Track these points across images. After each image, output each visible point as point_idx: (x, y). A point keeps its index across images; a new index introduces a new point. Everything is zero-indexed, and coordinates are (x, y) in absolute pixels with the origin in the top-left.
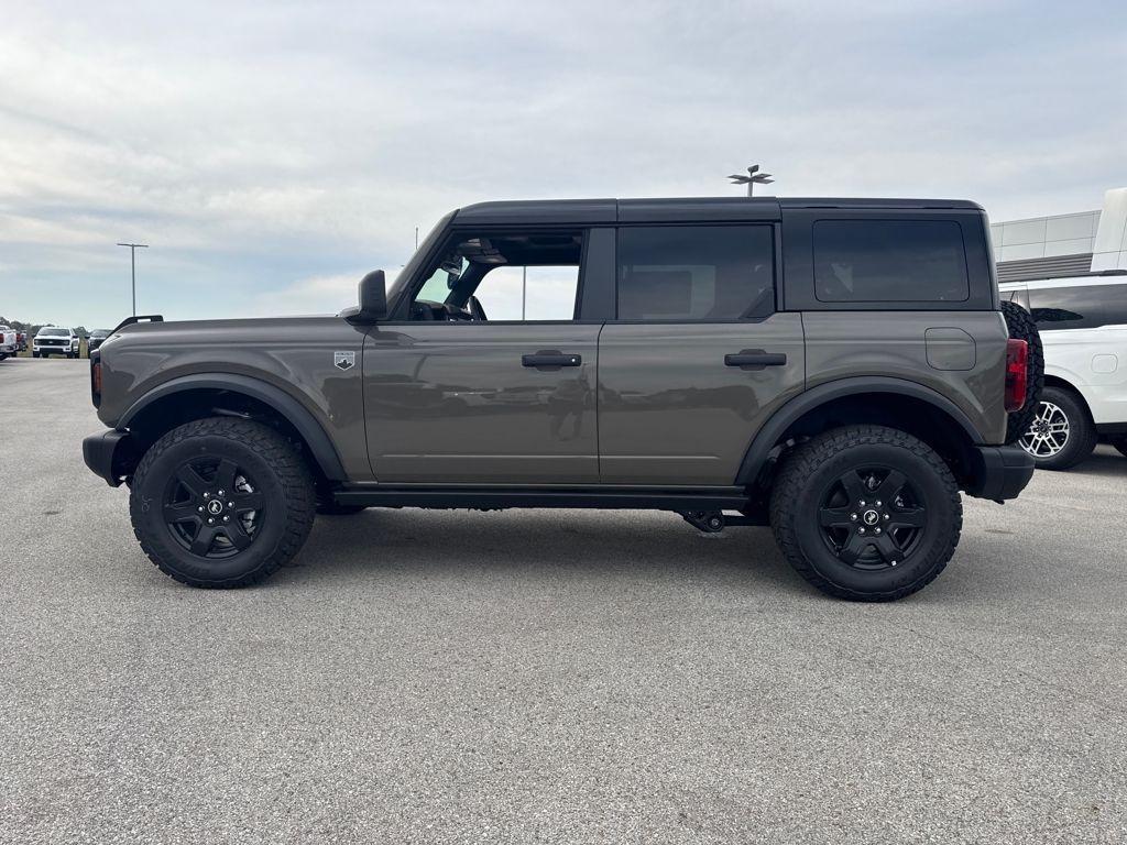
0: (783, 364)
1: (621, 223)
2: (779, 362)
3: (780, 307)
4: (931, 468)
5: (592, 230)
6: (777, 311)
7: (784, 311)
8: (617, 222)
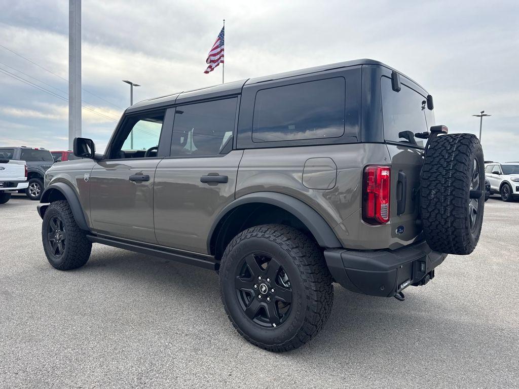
0: (226, 182)
1: (177, 104)
2: (225, 180)
3: (234, 148)
4: (292, 260)
5: (168, 109)
6: (233, 150)
7: (237, 149)
8: (175, 104)
